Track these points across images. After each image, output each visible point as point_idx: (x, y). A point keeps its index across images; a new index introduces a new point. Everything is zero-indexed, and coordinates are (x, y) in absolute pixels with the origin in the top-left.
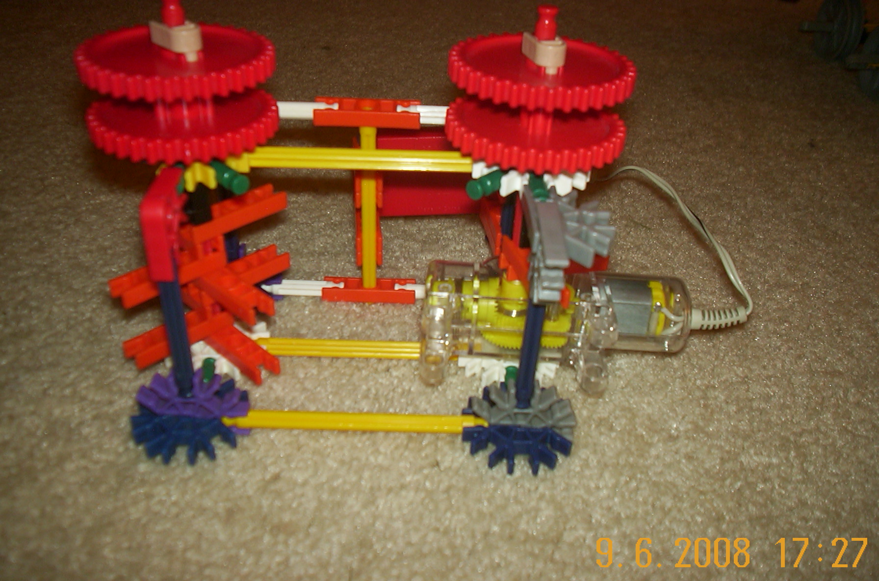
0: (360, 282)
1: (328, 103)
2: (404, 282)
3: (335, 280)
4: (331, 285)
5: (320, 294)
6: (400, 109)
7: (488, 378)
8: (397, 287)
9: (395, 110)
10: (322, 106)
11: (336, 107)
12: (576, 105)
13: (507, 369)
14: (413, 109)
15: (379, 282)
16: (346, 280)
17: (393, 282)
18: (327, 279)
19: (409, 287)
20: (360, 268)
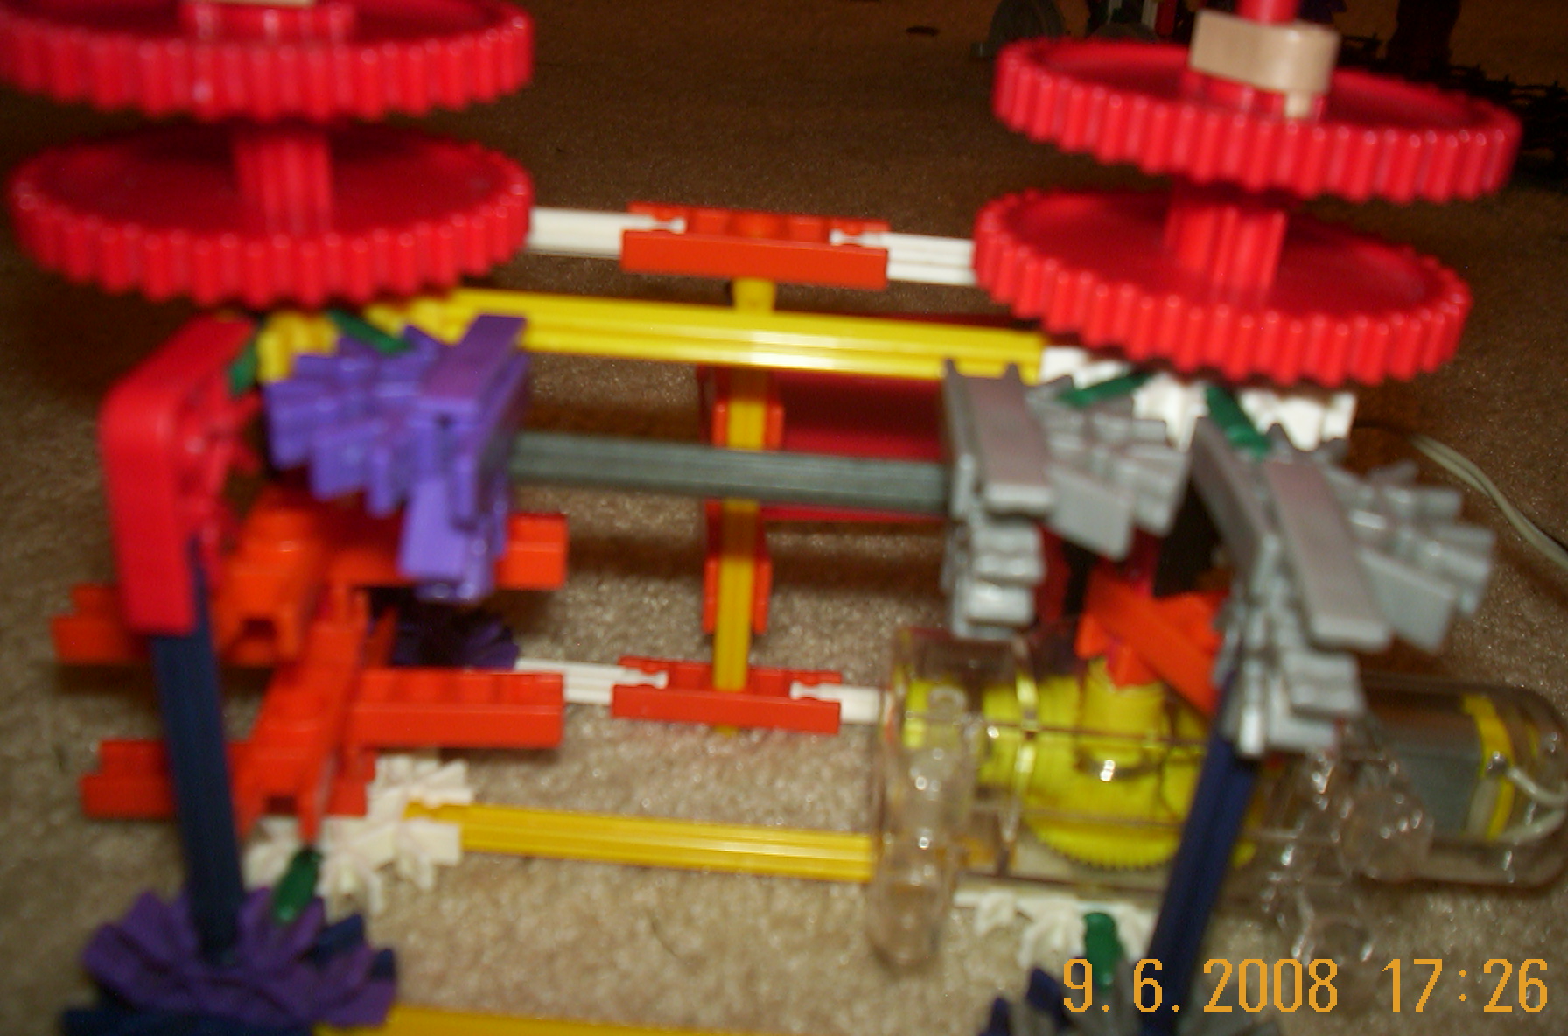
0: (706, 674)
1: (659, 217)
2: (814, 677)
3: (647, 665)
4: (633, 678)
5: (605, 697)
6: (837, 238)
7: (1040, 941)
8: (797, 691)
9: (825, 238)
10: (643, 222)
11: (678, 226)
12: (1381, 182)
13: (1088, 917)
14: (873, 239)
15: (754, 678)
16: (672, 669)
17: (787, 678)
18: (626, 661)
19: (825, 693)
20: (709, 639)
